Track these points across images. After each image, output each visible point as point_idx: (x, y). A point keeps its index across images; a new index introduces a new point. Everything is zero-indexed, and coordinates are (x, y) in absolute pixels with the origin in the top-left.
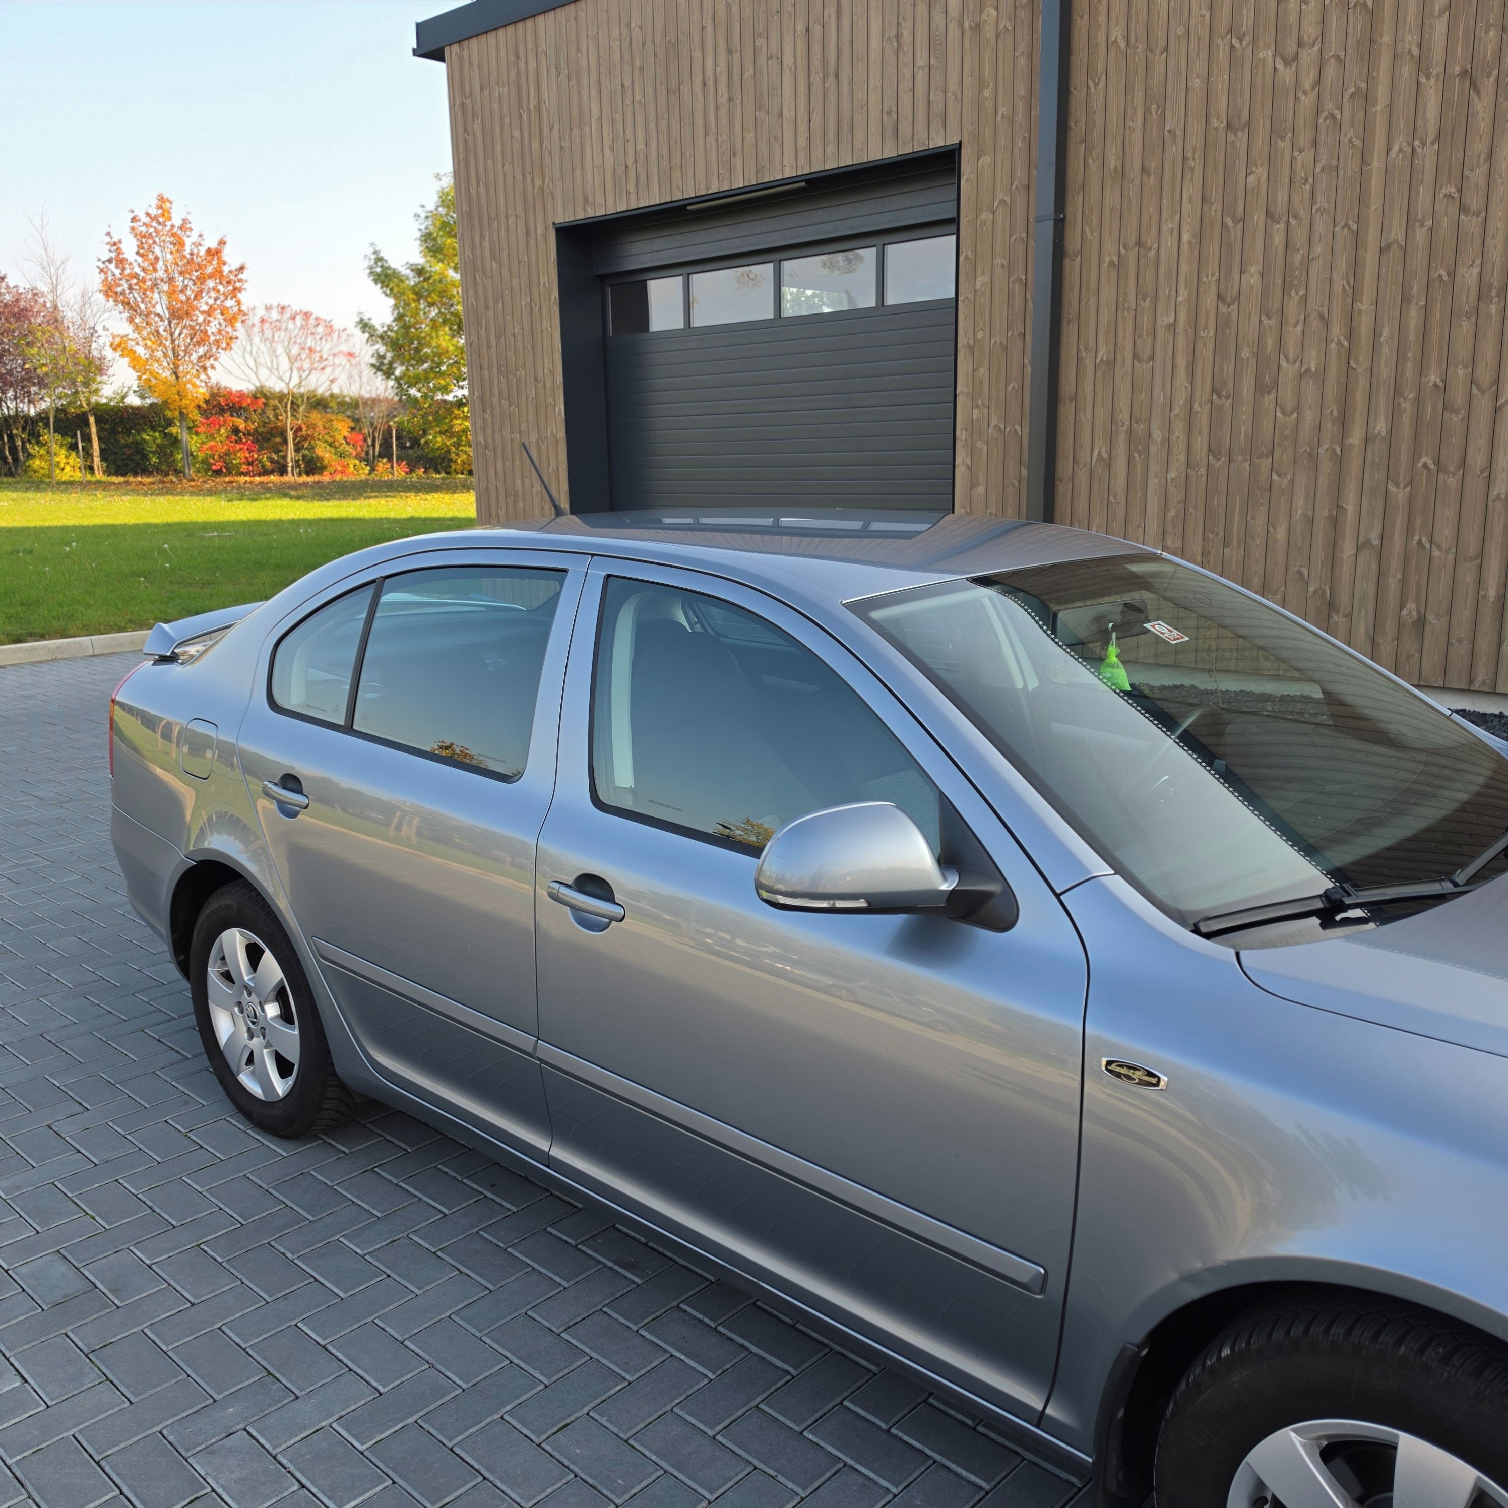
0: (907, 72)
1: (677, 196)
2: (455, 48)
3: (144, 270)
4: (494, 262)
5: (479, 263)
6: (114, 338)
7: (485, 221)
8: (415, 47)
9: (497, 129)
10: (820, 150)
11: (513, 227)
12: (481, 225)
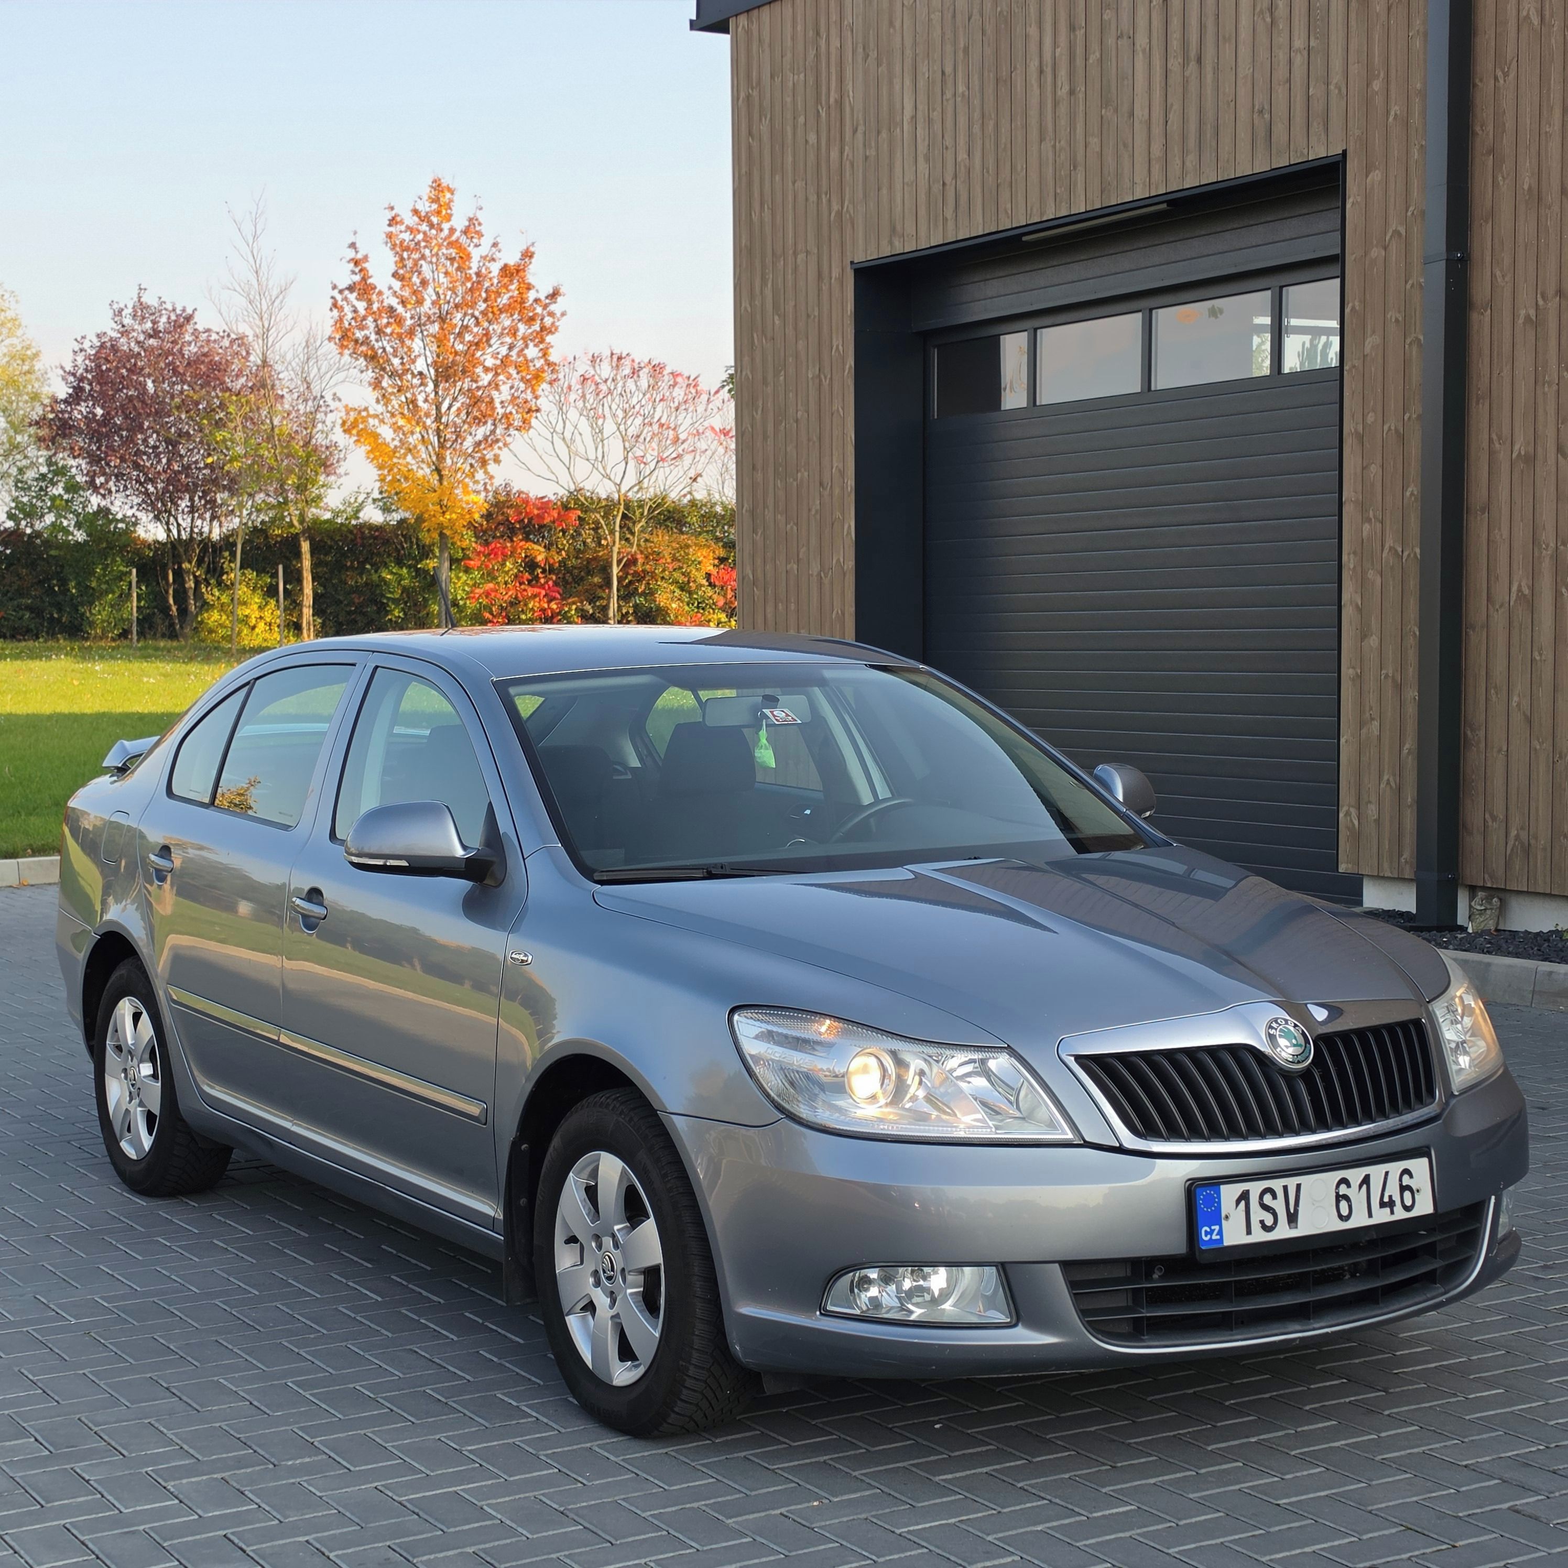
0: (1281, 56)
1: (1005, 224)
2: (743, 20)
3: (403, 303)
4: (776, 318)
5: (758, 317)
6: (348, 413)
7: (769, 259)
8: (694, 18)
9: (789, 129)
10: (1178, 161)
11: (801, 268)
12: (764, 266)
